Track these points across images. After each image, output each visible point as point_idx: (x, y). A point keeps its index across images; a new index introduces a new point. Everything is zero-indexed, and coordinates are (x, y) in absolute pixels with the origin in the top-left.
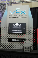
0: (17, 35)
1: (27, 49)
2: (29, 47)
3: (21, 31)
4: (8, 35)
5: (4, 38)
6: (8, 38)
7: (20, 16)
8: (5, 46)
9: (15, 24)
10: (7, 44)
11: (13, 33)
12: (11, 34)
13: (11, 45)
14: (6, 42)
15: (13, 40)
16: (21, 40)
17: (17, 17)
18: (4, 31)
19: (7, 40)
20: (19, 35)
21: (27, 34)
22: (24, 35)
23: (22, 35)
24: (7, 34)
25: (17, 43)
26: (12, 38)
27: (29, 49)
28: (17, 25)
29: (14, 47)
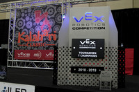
0: (88, 60)
1: (106, 86)
2: (109, 83)
3: (95, 53)
4: (70, 61)
5: (63, 65)
6: (70, 65)
7: (94, 26)
8: (66, 81)
9: (83, 40)
10: (70, 77)
11: (80, 57)
12: (76, 59)
14: (66, 73)
15: (80, 70)
16: (95, 70)
17: (88, 28)
18: (64, 53)
19: (70, 69)
20: (92, 60)
21: (106, 58)
22: (100, 60)
23: (96, 60)
25: (88, 75)
26: (78, 65)
27: (109, 85)
28: (87, 42)
29: (82, 82)
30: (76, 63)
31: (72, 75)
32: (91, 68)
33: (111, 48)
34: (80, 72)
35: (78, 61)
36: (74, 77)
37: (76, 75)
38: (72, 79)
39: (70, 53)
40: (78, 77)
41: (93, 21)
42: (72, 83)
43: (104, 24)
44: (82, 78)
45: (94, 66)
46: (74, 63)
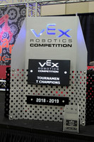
0: (49, 87)
3: (58, 79)
5: (17, 93)
7: (57, 42)
8: (21, 114)
9: (43, 61)
10: (26, 109)
12: (34, 86)
13: (33, 112)
14: (21, 103)
17: (49, 45)
18: (18, 78)
20: (54, 87)
21: (73, 85)
22: (65, 88)
23: (59, 87)
24: (25, 86)
25: (49, 107)
26: (36, 94)
29: (41, 115)
31: (29, 105)
32: (52, 98)
33: (79, 72)
34: (39, 103)
35: (37, 89)
36: (31, 109)
37: (33, 106)
38: (28, 112)
39: (27, 78)
40: (36, 109)
41: (56, 36)
42: (28, 117)
43: (70, 41)
44: (41, 110)
45: (57, 95)
46: (31, 90)
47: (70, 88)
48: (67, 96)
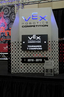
0: (35, 52)
1: (49, 72)
3: (41, 46)
4: (21, 53)
5: (15, 57)
6: (21, 57)
7: (39, 24)
9: (31, 36)
11: (29, 50)
12: (26, 52)
13: (26, 68)
14: (18, 63)
15: (29, 60)
16: (41, 60)
17: (34, 26)
20: (38, 52)
23: (42, 52)
25: (35, 64)
26: (27, 57)
27: (52, 72)
29: (31, 69)
30: (26, 55)
31: (23, 64)
32: (37, 58)
33: (53, 42)
34: (29, 62)
35: (27, 53)
36: (24, 66)
37: (26, 64)
38: (23, 68)
39: (21, 47)
40: (27, 66)
42: (23, 71)
43: (47, 23)
44: (31, 66)
45: (40, 56)
47: (48, 51)
48: (46, 56)
